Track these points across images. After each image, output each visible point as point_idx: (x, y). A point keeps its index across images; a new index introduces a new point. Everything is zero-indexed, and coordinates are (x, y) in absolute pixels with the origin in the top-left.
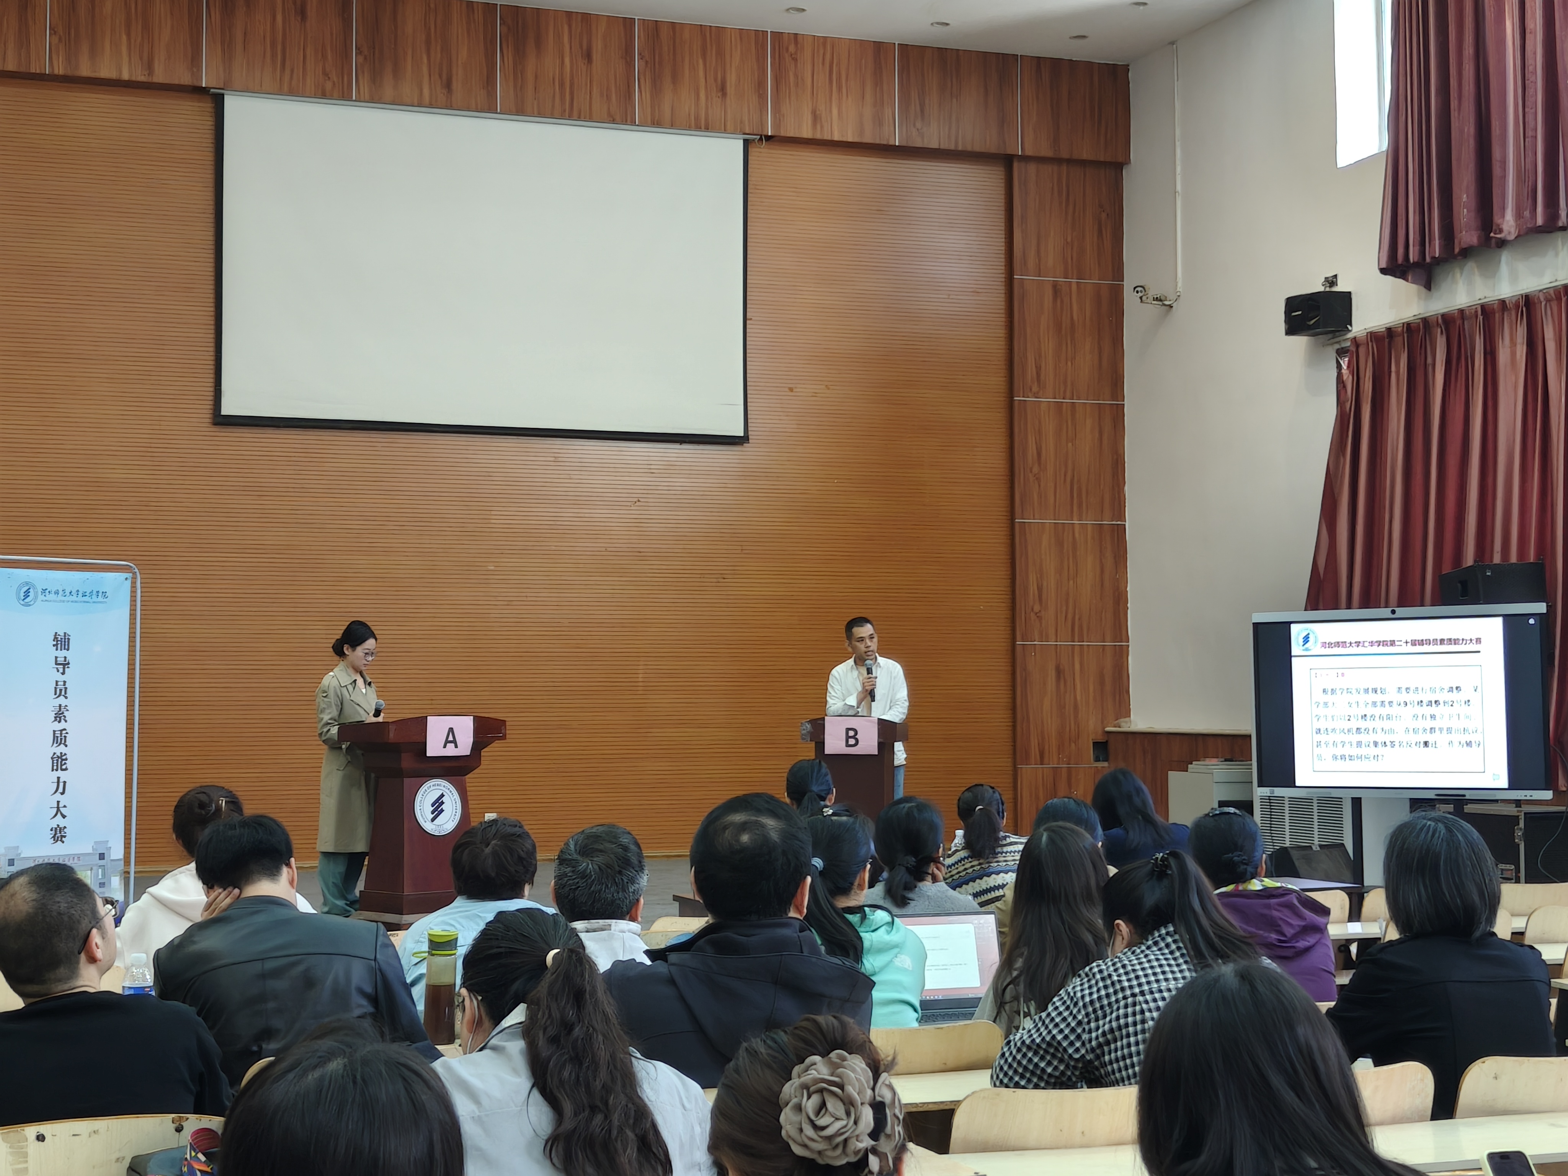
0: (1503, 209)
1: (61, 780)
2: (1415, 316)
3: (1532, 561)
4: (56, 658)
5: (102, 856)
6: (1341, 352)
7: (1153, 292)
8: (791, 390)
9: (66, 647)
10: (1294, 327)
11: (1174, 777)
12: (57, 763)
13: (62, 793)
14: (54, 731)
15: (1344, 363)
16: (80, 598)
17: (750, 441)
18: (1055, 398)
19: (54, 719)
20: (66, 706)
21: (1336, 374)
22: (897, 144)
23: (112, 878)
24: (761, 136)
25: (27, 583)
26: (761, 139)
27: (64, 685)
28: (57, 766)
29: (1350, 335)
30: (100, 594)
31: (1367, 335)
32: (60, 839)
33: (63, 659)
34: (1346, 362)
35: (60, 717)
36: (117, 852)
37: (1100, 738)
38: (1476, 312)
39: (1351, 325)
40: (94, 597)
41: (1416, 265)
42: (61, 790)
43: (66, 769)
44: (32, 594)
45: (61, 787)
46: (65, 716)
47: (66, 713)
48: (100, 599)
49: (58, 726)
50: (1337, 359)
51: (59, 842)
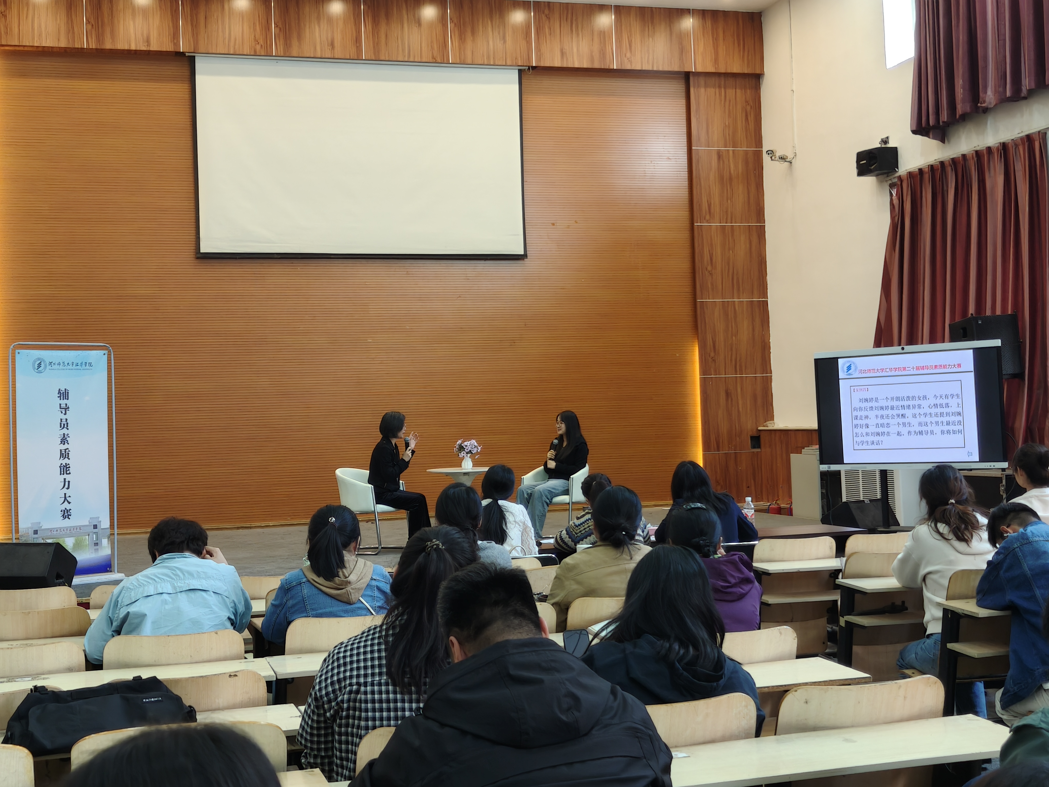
0: (985, 87)
1: (67, 480)
2: (935, 160)
3: (1010, 313)
4: (60, 404)
5: (95, 527)
6: (892, 186)
7: (778, 154)
8: (553, 224)
9: (67, 398)
10: (862, 171)
11: (793, 457)
12: (64, 470)
13: (68, 488)
14: (61, 450)
15: (894, 193)
16: (74, 367)
17: (528, 257)
18: (721, 223)
19: (60, 443)
20: (68, 434)
21: (889, 200)
22: (615, 68)
23: (103, 540)
24: (529, 66)
25: (39, 359)
26: (529, 69)
27: (66, 421)
28: (64, 472)
29: (897, 175)
30: (87, 364)
31: (907, 174)
32: (67, 517)
33: (65, 405)
34: (895, 192)
35: (65, 441)
36: (105, 523)
37: (755, 434)
38: (973, 156)
39: (898, 168)
40: (84, 366)
41: (934, 127)
42: (66, 486)
43: (70, 473)
44: (43, 365)
45: (67, 485)
46: (67, 441)
47: (68, 439)
48: (87, 367)
49: (63, 447)
50: (890, 191)
51: (67, 519)
